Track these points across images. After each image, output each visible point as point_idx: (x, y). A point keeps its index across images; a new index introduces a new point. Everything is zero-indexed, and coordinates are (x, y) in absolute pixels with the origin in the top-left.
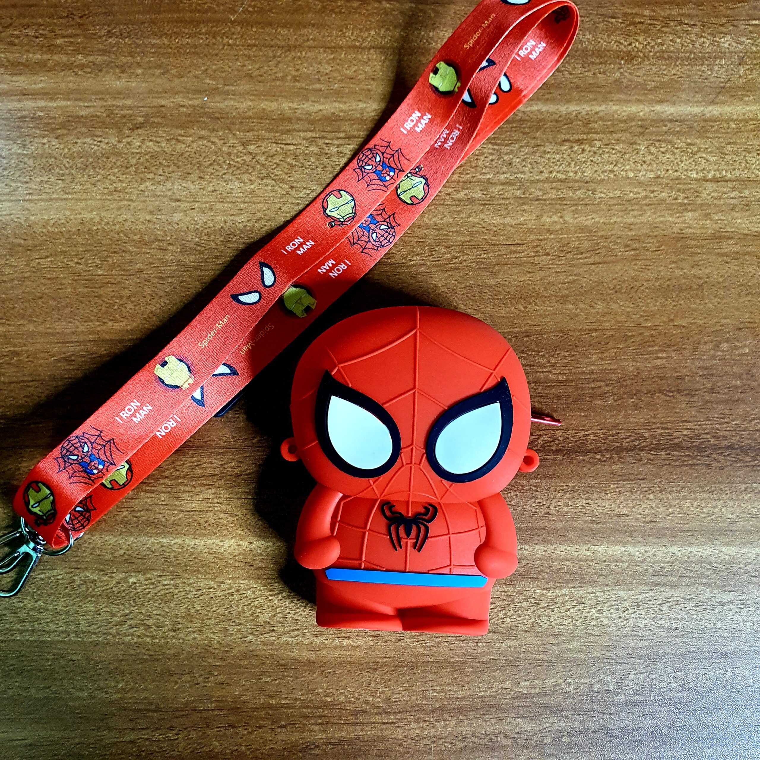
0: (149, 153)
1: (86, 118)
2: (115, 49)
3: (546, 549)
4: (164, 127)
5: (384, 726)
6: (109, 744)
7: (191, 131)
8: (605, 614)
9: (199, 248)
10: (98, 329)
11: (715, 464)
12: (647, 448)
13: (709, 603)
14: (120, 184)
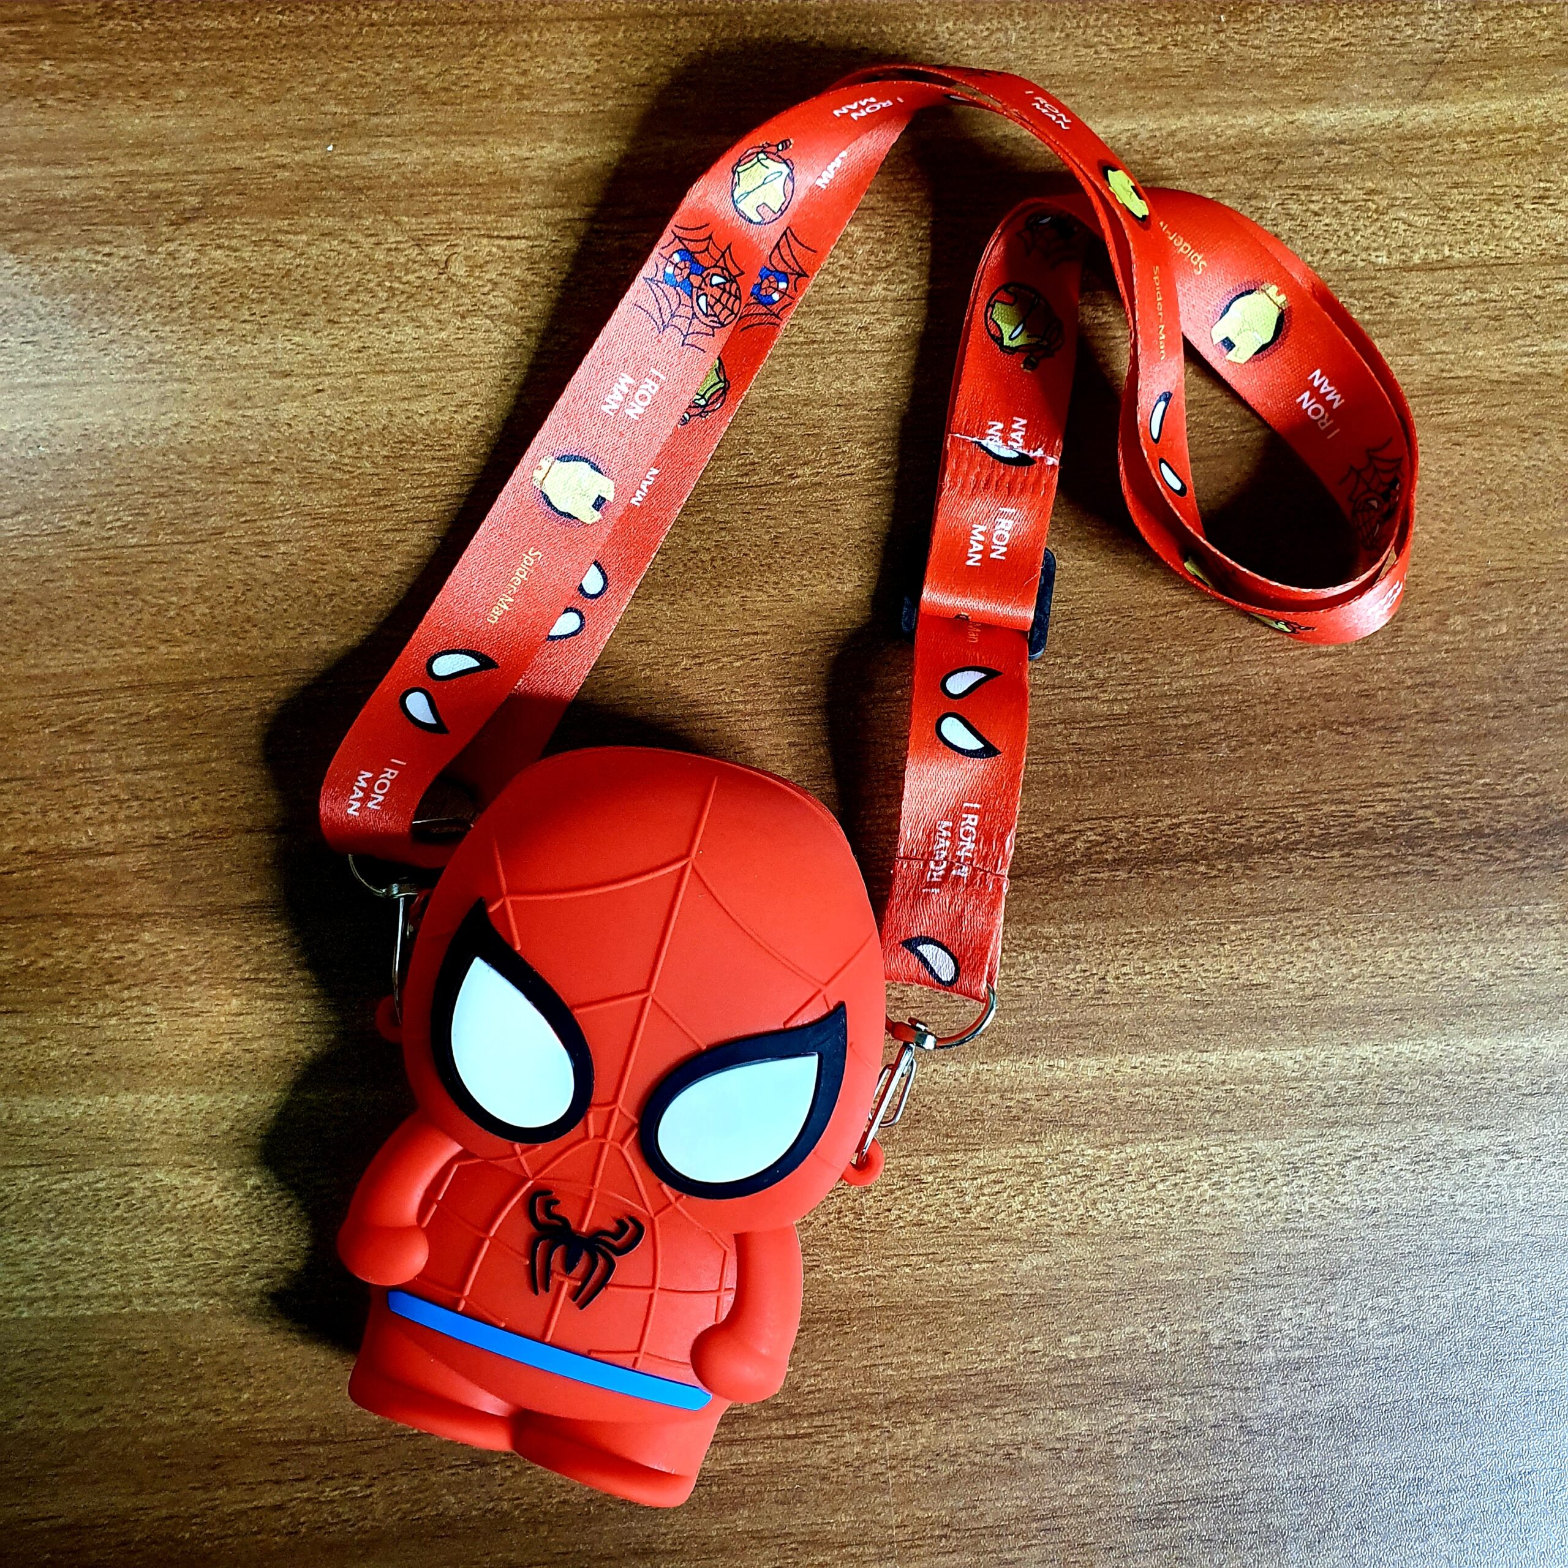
0: (216, 274)
1: (73, 202)
2: (122, 44)
3: (1102, 1065)
4: (243, 215)
5: (788, 1444)
6: (230, 1515)
7: (304, 221)
8: (1228, 1190)
9: (338, 475)
10: (139, 662)
11: (1443, 870)
12: (1302, 846)
13: (1440, 1155)
14: (159, 347)
